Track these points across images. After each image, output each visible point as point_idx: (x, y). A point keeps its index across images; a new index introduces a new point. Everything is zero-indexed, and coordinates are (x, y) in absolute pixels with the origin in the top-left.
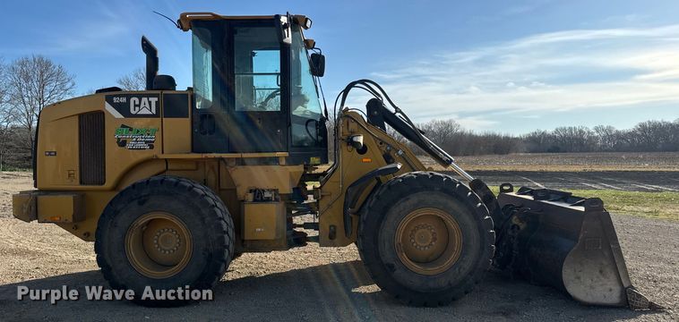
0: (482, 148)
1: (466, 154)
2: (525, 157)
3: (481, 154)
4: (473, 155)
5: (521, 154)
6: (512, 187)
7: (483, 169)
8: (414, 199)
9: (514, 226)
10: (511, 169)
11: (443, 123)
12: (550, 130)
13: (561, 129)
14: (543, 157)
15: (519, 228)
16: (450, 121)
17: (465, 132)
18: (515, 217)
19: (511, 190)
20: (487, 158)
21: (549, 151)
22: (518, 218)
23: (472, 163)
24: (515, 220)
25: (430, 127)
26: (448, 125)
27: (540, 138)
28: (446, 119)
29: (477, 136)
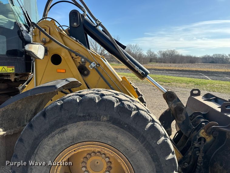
0: (185, 61)
1: (179, 63)
2: (201, 65)
3: (185, 63)
4: (182, 63)
5: (200, 64)
6: (199, 92)
7: (185, 69)
8: (73, 130)
9: (200, 139)
10: (196, 70)
11: (171, 51)
12: (211, 55)
13: (216, 55)
14: (208, 65)
15: (205, 140)
16: (174, 50)
17: (179, 54)
18: (203, 131)
19: (198, 94)
20: (187, 64)
21: (210, 63)
22: (206, 132)
23: (181, 66)
24: (202, 133)
25: (166, 52)
26: (173, 52)
27: (207, 58)
28: (172, 49)
29: (183, 56)
